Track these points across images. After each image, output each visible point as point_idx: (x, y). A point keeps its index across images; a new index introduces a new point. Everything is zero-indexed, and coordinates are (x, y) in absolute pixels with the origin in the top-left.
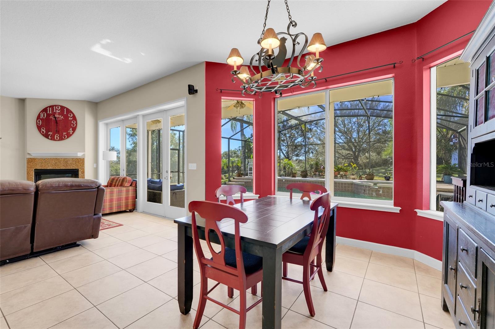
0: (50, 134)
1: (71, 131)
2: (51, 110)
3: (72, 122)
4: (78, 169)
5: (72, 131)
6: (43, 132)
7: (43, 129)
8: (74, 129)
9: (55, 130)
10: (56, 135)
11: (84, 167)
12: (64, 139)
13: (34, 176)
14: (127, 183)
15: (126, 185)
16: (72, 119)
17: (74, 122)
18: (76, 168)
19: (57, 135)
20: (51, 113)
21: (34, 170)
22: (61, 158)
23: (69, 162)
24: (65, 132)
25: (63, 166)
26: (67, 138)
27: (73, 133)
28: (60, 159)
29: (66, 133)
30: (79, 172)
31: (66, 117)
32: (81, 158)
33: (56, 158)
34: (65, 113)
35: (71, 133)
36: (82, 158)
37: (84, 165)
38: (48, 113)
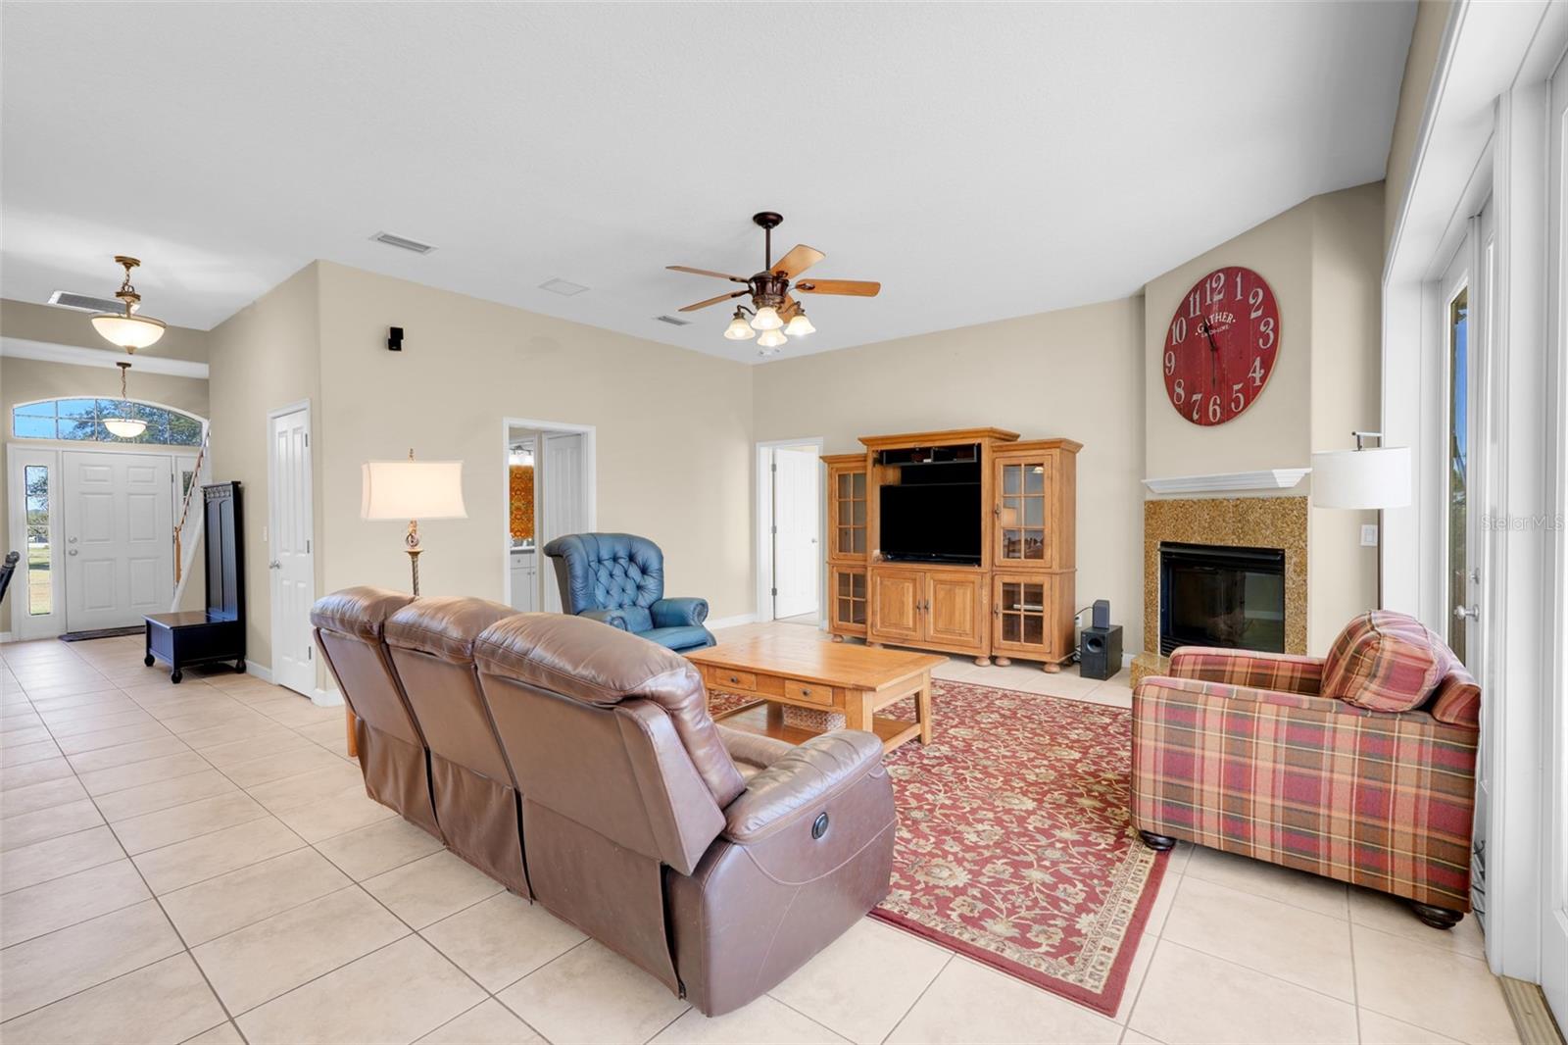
0: (1196, 401)
1: (1258, 369)
2: (1198, 300)
3: (1262, 329)
4: (1284, 550)
5: (1262, 371)
6: (1179, 395)
7: (1179, 385)
8: (1268, 360)
9: (1211, 379)
10: (1213, 399)
11: (1305, 541)
12: (1236, 414)
13: (1159, 566)
14: (1374, 687)
15: (1365, 698)
16: (1260, 313)
17: (1267, 324)
18: (1276, 546)
19: (1215, 403)
20: (1198, 313)
21: (1159, 547)
22: (1228, 500)
23: (1251, 518)
24: (1239, 383)
25: (1234, 534)
26: (1247, 404)
27: (1263, 379)
28: (1225, 503)
29: (1240, 386)
30: (1287, 566)
31: (1242, 310)
32: (1294, 498)
33: (1213, 500)
34: (1239, 297)
35: (1258, 383)
36: (1297, 493)
37: (1305, 529)
38: (1192, 315)
